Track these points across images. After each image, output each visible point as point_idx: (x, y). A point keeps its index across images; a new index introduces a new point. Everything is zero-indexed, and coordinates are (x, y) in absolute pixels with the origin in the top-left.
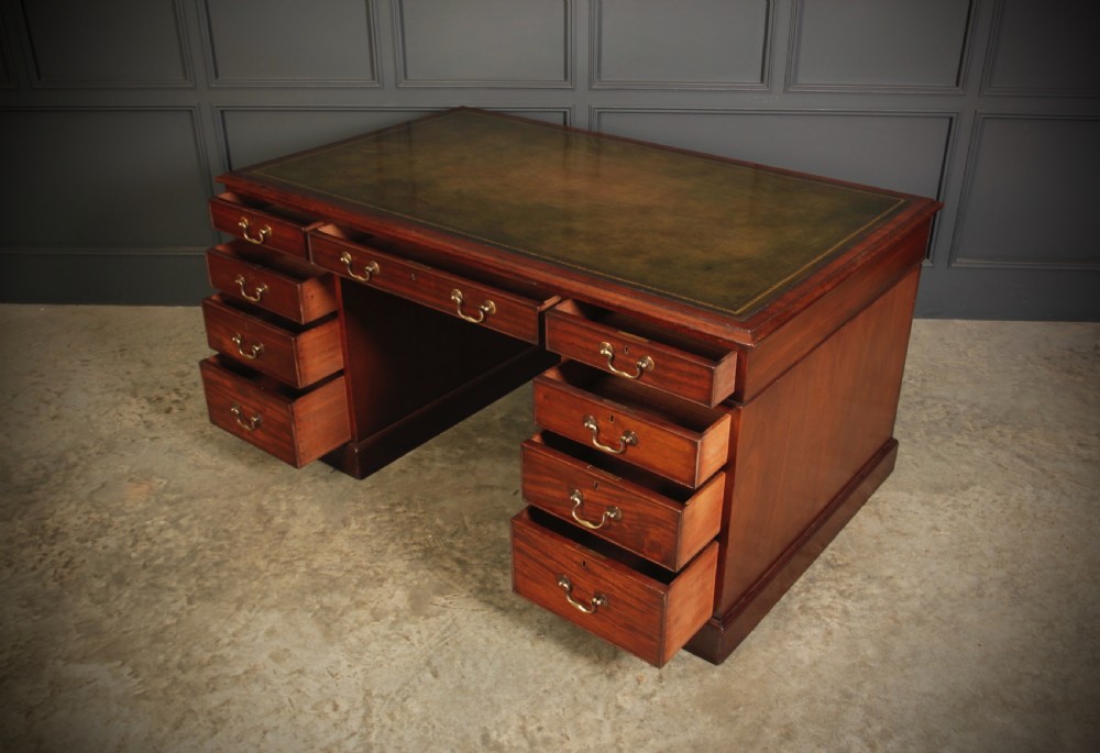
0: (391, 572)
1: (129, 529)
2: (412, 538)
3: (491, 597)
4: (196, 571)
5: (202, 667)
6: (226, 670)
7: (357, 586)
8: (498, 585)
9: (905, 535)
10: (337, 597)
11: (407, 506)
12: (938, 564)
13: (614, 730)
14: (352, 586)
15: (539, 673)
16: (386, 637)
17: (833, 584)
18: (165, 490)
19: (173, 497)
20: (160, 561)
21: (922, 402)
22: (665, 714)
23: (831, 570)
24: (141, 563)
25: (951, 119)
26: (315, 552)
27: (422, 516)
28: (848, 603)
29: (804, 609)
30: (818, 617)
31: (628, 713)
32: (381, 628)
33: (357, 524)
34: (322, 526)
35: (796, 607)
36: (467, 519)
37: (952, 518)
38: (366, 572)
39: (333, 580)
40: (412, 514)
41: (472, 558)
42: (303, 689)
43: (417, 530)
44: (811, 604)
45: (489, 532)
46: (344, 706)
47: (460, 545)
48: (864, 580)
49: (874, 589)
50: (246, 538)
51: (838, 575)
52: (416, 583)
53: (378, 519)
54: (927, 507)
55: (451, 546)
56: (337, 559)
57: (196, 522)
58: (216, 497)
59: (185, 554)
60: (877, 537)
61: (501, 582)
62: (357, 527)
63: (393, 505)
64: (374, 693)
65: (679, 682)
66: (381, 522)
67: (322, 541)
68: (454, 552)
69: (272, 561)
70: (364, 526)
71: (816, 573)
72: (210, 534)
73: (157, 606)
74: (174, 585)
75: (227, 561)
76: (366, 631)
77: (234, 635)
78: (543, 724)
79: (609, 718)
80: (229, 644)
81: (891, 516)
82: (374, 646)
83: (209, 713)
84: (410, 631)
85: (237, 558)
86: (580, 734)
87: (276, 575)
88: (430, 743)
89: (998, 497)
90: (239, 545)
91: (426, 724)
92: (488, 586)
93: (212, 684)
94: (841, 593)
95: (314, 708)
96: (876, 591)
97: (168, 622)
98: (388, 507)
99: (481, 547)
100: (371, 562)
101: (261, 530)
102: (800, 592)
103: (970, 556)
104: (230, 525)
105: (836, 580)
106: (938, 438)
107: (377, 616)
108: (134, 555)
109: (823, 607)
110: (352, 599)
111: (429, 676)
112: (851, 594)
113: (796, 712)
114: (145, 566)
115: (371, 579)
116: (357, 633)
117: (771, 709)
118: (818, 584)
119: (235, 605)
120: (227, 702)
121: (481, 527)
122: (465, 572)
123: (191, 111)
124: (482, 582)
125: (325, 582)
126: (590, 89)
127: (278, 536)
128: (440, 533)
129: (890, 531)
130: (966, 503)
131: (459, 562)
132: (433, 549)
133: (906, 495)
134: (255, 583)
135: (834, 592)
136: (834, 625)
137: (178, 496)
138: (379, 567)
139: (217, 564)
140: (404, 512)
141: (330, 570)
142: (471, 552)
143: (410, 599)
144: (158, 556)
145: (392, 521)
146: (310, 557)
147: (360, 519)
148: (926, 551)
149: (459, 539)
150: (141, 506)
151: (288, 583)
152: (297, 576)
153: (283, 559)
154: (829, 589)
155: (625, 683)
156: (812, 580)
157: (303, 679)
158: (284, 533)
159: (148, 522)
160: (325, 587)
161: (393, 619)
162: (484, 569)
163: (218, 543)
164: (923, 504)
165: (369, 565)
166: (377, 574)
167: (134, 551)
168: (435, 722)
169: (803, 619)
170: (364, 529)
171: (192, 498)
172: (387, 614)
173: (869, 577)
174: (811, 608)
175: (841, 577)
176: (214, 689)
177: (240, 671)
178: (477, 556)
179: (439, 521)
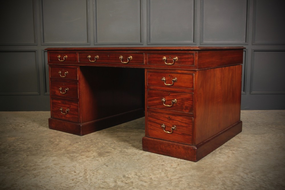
0: (92, 150)
1: (8, 145)
2: (98, 145)
4: (29, 151)
5: (31, 166)
6: (38, 167)
7: (81, 152)
9: (248, 141)
10: (75, 154)
11: (96, 140)
12: (259, 145)
13: (165, 173)
14: (79, 152)
15: (140, 165)
16: (91, 160)
18: (20, 138)
19: (22, 140)
21: (248, 122)
22: (181, 170)
23: (227, 147)
24: (12, 150)
26: (68, 147)
27: (101, 141)
28: (234, 152)
29: (220, 153)
30: (225, 154)
31: (169, 171)
32: (89, 159)
34: (70, 143)
35: (218, 153)
37: (261, 138)
39: (73, 151)
40: (98, 141)
42: (64, 169)
43: (100, 143)
44: (222, 152)
46: (78, 172)
48: (237, 148)
51: (229, 147)
52: (100, 151)
53: (87, 142)
54: (253, 137)
55: (111, 146)
56: (75, 148)
57: (30, 143)
58: (36, 139)
59: (26, 148)
61: (126, 151)
63: (92, 140)
64: (87, 170)
65: (184, 165)
67: (70, 146)
69: (54, 149)
71: (222, 147)
72: (34, 145)
73: (16, 157)
74: (22, 153)
75: (39, 149)
76: (85, 160)
77: (42, 161)
78: (142, 173)
79: (163, 172)
80: (40, 163)
81: (243, 138)
82: (87, 162)
83: (33, 174)
84: (99, 159)
85: (43, 149)
86: (154, 174)
87: (55, 151)
88: (106, 177)
89: (274, 135)
90: (44, 147)
91: (105, 174)
92: (123, 152)
93: (35, 169)
94: (231, 150)
95: (68, 172)
96: (241, 150)
97: (20, 159)
98: (90, 140)
99: (120, 146)
101: (51, 144)
102: (218, 150)
103: (268, 144)
104: (40, 143)
106: (253, 127)
107: (87, 157)
108: (9, 149)
109: (226, 152)
110: (80, 154)
111: (105, 166)
112: (234, 150)
113: (221, 169)
114: (13, 151)
115: (86, 151)
116: (81, 160)
117: (214, 169)
118: (224, 149)
119: (42, 156)
120: (40, 172)
122: (115, 149)
123: (35, 52)
124: (120, 151)
125: (71, 152)
127: (56, 145)
128: (107, 144)
129: (243, 141)
130: (265, 136)
131: (113, 148)
132: (105, 146)
133: (247, 135)
134: (49, 153)
135: (229, 150)
136: (230, 155)
137: (24, 139)
138: (88, 149)
139: (36, 150)
143: (98, 154)
144: (17, 149)
145: (92, 142)
146: (66, 148)
147: (82, 142)
148: (255, 143)
149: (113, 144)
150: (12, 141)
151: (59, 152)
152: (62, 151)
153: (58, 149)
154: (227, 150)
155: (168, 166)
156: (222, 148)
157: (64, 168)
158: (58, 144)
159: (14, 144)
161: (93, 157)
162: (121, 149)
163: (37, 147)
165: (85, 149)
168: (107, 174)
169: (220, 154)
170: (83, 144)
171: (28, 140)
172: (91, 156)
173: (239, 148)
176: (35, 170)
177: (43, 167)
178: (118, 147)
179: (106, 142)
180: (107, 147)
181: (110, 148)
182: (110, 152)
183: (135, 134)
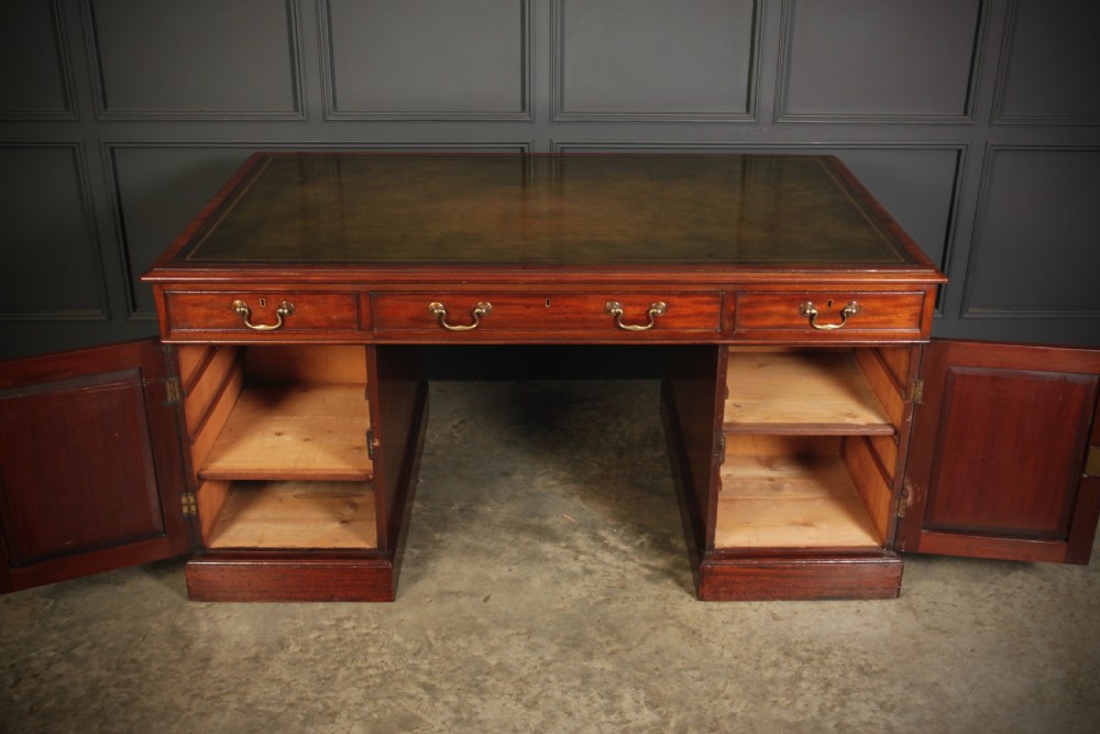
0: (344, 703)
1: (8, 664)
2: (366, 660)
3: (468, 729)
7: (304, 723)
8: (477, 713)
9: (945, 632)
11: (357, 620)
12: (987, 665)
14: (296, 723)
17: (870, 695)
19: (62, 621)
20: (50, 704)
23: (866, 678)
24: (27, 706)
25: (960, 152)
26: (248, 682)
27: (375, 632)
28: (891, 718)
33: (297, 645)
34: (254, 649)
36: (431, 634)
37: (996, 610)
38: (313, 706)
39: (272, 717)
40: (364, 631)
41: (441, 682)
43: (371, 650)
44: (849, 721)
45: (459, 648)
47: (425, 666)
48: (906, 689)
49: (918, 699)
50: (158, 669)
51: (875, 683)
52: (375, 716)
53: (323, 639)
54: (965, 598)
55: (415, 668)
56: (276, 690)
57: (95, 651)
58: (117, 618)
59: (82, 693)
60: (913, 637)
61: (479, 710)
62: (298, 649)
63: (338, 620)
66: (326, 641)
67: (256, 668)
68: (418, 675)
69: (195, 696)
70: (305, 648)
71: (849, 683)
72: (114, 666)
75: (136, 699)
81: (927, 610)
85: (151, 694)
87: (201, 715)
89: (1045, 584)
90: (152, 678)
92: (465, 716)
96: (921, 701)
98: (333, 623)
99: (452, 668)
100: (319, 693)
101: (177, 657)
102: (833, 706)
103: (1023, 654)
104: (137, 653)
105: (873, 690)
108: (17, 697)
109: (863, 724)
112: (893, 707)
114: (31, 711)
115: (320, 714)
118: (854, 695)
121: (450, 643)
122: (435, 699)
123: (74, 148)
125: (263, 720)
126: (551, 121)
127: (199, 665)
128: (399, 652)
129: (928, 628)
130: (1009, 591)
131: (427, 687)
132: (393, 673)
133: (940, 584)
135: (873, 705)
137: (70, 619)
138: (329, 698)
139: (124, 704)
140: (354, 628)
141: (269, 704)
142: (439, 675)
144: (48, 697)
145: (340, 639)
146: (242, 690)
147: (301, 639)
148: (972, 650)
149: (423, 659)
150: (22, 633)
151: (217, 724)
152: (228, 714)
153: (208, 694)
158: (206, 660)
159: (33, 654)
160: (263, 726)
162: (457, 695)
163: (123, 677)
164: (961, 595)
165: (316, 695)
166: (327, 707)
167: (17, 692)
170: (307, 651)
173: (911, 685)
174: (849, 726)
175: (879, 686)
178: (447, 679)
179: (397, 638)
180: (402, 681)
181: (413, 690)
182: (416, 718)
183: (504, 571)
